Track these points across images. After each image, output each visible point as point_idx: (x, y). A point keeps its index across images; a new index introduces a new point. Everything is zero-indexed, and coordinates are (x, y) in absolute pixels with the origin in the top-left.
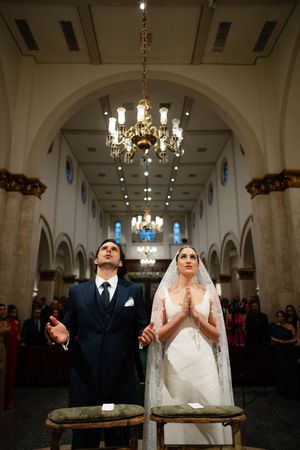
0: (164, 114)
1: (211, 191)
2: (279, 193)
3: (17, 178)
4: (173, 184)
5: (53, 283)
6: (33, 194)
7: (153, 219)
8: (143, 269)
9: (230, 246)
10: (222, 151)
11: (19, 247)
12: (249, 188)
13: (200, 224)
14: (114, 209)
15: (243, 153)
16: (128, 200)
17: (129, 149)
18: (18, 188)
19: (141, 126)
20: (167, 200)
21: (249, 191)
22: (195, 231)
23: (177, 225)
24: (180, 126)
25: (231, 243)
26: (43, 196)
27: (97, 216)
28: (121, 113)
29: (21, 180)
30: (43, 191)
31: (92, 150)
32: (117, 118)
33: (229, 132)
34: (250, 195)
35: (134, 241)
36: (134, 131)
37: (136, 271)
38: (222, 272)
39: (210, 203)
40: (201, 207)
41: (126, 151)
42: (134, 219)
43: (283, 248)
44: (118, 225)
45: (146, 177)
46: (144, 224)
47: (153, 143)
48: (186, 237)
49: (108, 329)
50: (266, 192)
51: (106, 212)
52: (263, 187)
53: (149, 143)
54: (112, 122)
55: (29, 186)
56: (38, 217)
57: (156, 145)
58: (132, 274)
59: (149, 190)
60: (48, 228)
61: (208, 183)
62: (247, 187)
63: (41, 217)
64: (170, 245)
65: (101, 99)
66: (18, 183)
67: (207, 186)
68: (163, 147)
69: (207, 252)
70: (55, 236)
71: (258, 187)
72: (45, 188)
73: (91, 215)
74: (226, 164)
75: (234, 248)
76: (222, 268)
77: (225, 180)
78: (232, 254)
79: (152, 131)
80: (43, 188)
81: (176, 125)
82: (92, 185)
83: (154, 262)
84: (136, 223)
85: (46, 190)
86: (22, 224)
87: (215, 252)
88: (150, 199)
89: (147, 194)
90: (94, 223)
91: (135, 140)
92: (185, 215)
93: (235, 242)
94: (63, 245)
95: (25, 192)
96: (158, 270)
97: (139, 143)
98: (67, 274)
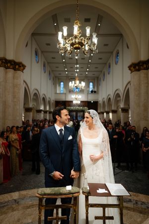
0: (88, 31)
1: (110, 67)
2: (145, 71)
3: (10, 61)
4: (90, 63)
5: (31, 113)
6: (19, 70)
7: (80, 83)
8: (74, 105)
9: (118, 95)
10: (116, 46)
11: (14, 97)
12: (130, 67)
13: (103, 84)
14: (60, 75)
15: (128, 47)
16: (67, 71)
17: (69, 49)
18: (11, 67)
19: (76, 37)
20: (87, 71)
21: (130, 69)
22: (100, 87)
23: (91, 84)
24: (96, 37)
25: (118, 94)
26: (24, 71)
27: (52, 79)
28: (65, 29)
29: (13, 63)
30: (24, 69)
31: (48, 44)
32: (63, 32)
33: (121, 35)
34: (130, 72)
35: (70, 92)
36: (72, 40)
37: (71, 106)
38: (113, 109)
39: (109, 74)
40: (104, 75)
41: (67, 50)
42: (70, 83)
43: (145, 99)
44: (62, 83)
45: (76, 59)
46: (76, 85)
47: (82, 46)
48: (96, 90)
49: (63, 151)
50: (139, 70)
51: (56, 77)
52: (137, 68)
53: (80, 46)
54: (60, 34)
55: (17, 66)
56: (23, 81)
57: (84, 47)
58: (69, 108)
59: (78, 66)
60: (28, 87)
61: (108, 62)
62: (129, 67)
63: (24, 81)
64: (88, 94)
65: (52, 16)
66: (11, 64)
67: (108, 64)
68: (87, 48)
69: (106, 99)
70: (32, 90)
71: (134, 67)
72: (25, 67)
73: (48, 79)
74: (118, 53)
75: (119, 96)
76: (113, 107)
77: (117, 62)
78: (118, 99)
79: (82, 40)
80: (24, 67)
81: (94, 36)
82: (48, 63)
83: (79, 102)
84: (71, 84)
85: (26, 68)
86: (15, 86)
87: (110, 98)
88: (78, 70)
89: (77, 68)
90: (50, 83)
91: (72, 45)
92: (96, 78)
93: (120, 94)
94: (35, 94)
95: (15, 69)
96: (81, 106)
97: (75, 46)
98: (38, 109)
